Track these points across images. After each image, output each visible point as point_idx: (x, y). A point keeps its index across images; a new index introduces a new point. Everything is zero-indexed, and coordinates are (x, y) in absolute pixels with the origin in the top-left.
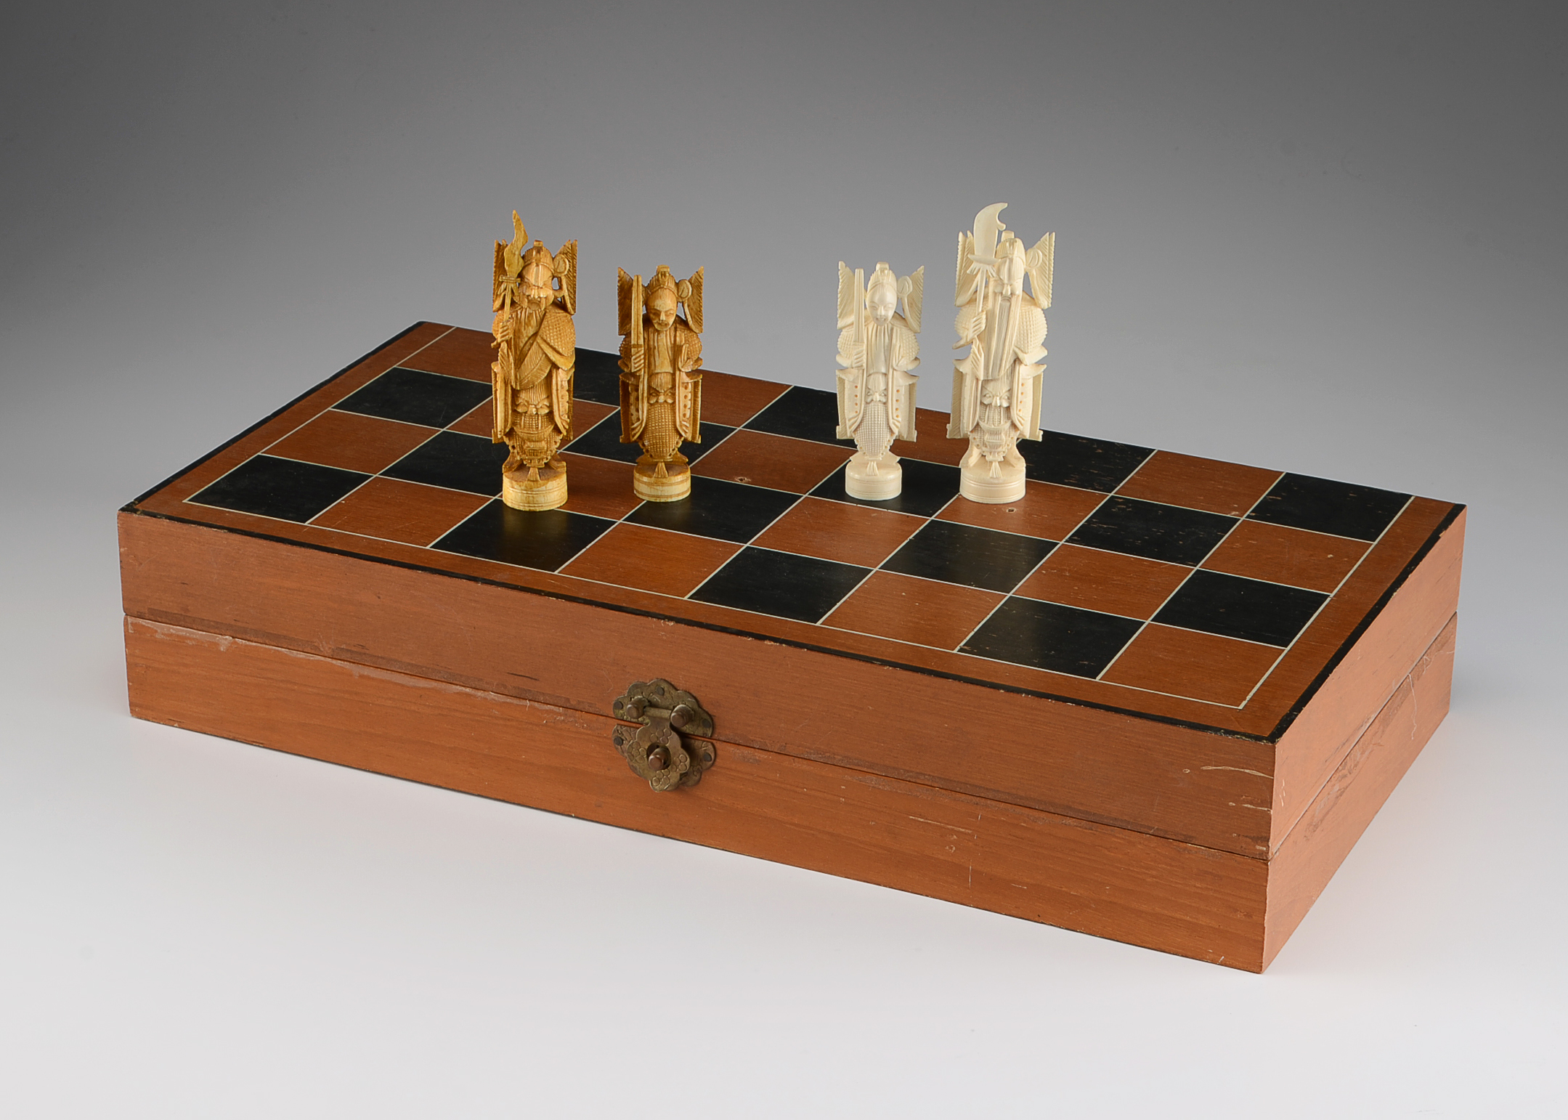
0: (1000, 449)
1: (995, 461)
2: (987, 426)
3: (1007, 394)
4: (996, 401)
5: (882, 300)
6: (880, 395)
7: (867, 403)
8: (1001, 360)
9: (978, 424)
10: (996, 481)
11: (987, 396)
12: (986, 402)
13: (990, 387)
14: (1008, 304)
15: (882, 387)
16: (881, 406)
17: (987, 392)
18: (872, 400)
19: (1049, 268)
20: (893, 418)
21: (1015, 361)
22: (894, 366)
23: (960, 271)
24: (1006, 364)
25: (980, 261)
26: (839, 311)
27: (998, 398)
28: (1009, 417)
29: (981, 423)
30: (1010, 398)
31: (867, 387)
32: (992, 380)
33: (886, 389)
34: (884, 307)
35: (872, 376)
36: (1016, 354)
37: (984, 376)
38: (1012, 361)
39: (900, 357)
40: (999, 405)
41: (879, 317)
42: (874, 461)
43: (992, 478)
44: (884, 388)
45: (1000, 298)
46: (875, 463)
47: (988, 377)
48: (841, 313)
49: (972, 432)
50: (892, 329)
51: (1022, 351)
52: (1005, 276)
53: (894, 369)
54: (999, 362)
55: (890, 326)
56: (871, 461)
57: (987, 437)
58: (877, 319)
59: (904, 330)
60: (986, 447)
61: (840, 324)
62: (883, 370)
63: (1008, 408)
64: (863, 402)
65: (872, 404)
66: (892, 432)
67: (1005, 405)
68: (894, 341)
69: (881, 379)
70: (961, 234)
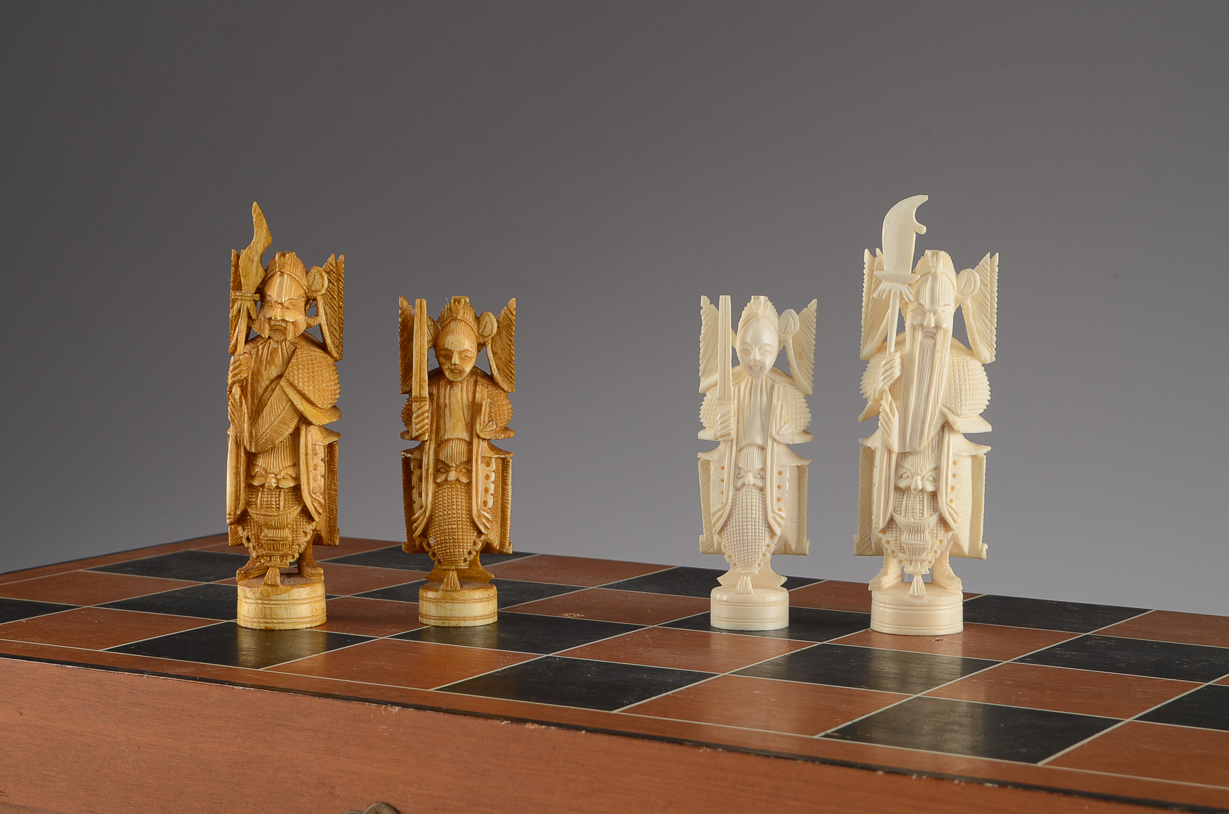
0: (924, 556)
1: (917, 574)
2: (904, 520)
3: (932, 473)
4: (917, 482)
5: (757, 340)
6: (755, 477)
7: (737, 489)
8: (923, 423)
9: (892, 520)
10: (918, 602)
11: (904, 476)
12: (903, 484)
13: (908, 463)
14: (931, 342)
15: (758, 465)
16: (756, 493)
17: (904, 471)
18: (744, 484)
19: (991, 303)
20: (773, 511)
21: (943, 428)
22: (774, 434)
23: (867, 306)
24: (931, 430)
25: (890, 279)
26: (701, 368)
27: (919, 478)
28: (935, 508)
29: (897, 518)
30: (936, 480)
31: (737, 467)
32: (910, 453)
33: (763, 469)
34: (760, 349)
35: (744, 451)
36: (944, 415)
37: (899, 446)
38: (939, 426)
39: (783, 423)
40: (920, 487)
41: (752, 364)
42: (747, 575)
43: (912, 596)
44: (760, 467)
45: (920, 335)
46: (749, 577)
47: (904, 448)
48: (705, 370)
49: (884, 531)
50: (772, 387)
51: (952, 412)
52: (926, 301)
53: (774, 440)
54: (919, 426)
55: (770, 382)
56: (744, 575)
57: (905, 537)
58: (750, 367)
59: (790, 389)
60: (904, 552)
61: (703, 385)
62: (759, 441)
63: (934, 495)
64: (731, 487)
65: (744, 490)
66: (772, 533)
67: (930, 488)
68: (775, 401)
69: (756, 454)
70: (867, 252)
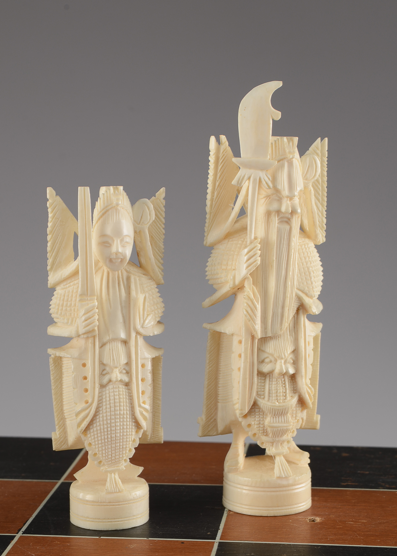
0: (285, 437)
1: (279, 454)
2: (269, 404)
3: (292, 356)
4: (281, 366)
6: (121, 372)
7: (102, 386)
8: (283, 307)
9: (255, 405)
10: (284, 482)
11: (267, 360)
12: (266, 368)
13: (270, 347)
14: (287, 227)
15: (123, 360)
16: (122, 388)
17: (266, 355)
18: (110, 381)
20: (140, 406)
21: (298, 310)
22: (139, 327)
23: (213, 193)
24: (290, 313)
25: (249, 166)
26: (50, 262)
27: (283, 361)
28: (295, 390)
30: (296, 363)
31: (102, 364)
32: (271, 338)
33: (128, 364)
35: (107, 347)
36: (299, 299)
37: (262, 332)
38: (296, 309)
39: (146, 315)
40: (285, 371)
41: (114, 256)
42: (114, 472)
43: (279, 478)
44: (125, 362)
45: (275, 220)
46: (117, 474)
47: (266, 333)
48: (53, 264)
49: (245, 416)
50: (128, 279)
51: (306, 295)
52: (283, 185)
53: (138, 333)
54: (280, 310)
55: (125, 274)
56: (111, 472)
57: (268, 421)
58: (111, 260)
59: (144, 279)
60: (267, 435)
61: (52, 279)
62: (123, 335)
63: (293, 377)
64: (97, 385)
65: (110, 386)
66: (138, 426)
67: (291, 371)
68: (133, 293)
69: (120, 348)
70: (213, 139)
